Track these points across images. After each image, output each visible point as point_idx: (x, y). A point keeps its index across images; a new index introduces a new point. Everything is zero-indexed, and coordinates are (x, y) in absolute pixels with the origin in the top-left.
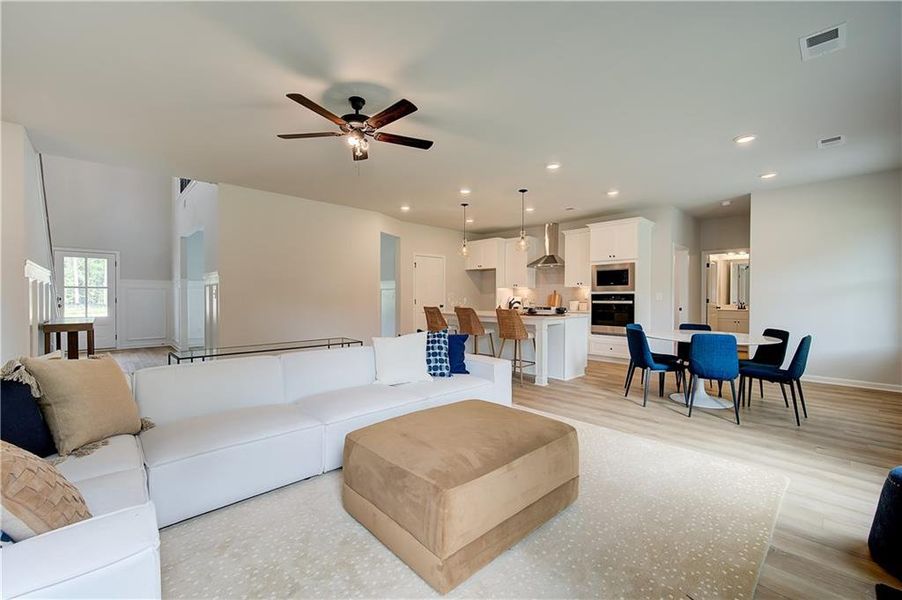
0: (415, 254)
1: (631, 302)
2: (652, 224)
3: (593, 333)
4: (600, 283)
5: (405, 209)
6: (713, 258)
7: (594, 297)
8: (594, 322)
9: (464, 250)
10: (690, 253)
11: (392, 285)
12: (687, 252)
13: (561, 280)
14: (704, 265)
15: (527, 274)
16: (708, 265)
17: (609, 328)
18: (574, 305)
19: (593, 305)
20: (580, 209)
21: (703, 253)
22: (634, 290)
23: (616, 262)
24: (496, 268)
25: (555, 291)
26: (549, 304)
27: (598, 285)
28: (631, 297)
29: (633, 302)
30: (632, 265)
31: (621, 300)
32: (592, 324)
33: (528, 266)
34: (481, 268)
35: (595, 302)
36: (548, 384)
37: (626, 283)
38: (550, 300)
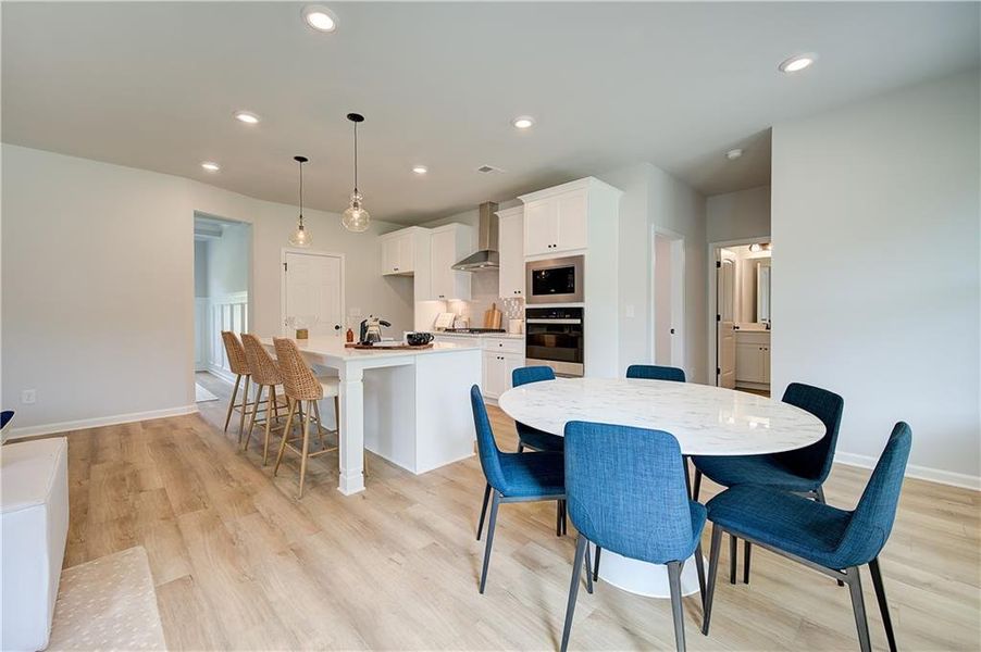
0: (283, 250)
1: (578, 321)
2: (621, 192)
4: (536, 291)
5: (210, 167)
6: (727, 254)
7: (530, 313)
8: (528, 353)
10: (686, 245)
12: (681, 242)
14: (711, 264)
16: (719, 264)
18: (514, 326)
21: (711, 246)
22: (582, 300)
24: (413, 273)
25: (494, 305)
26: (486, 324)
27: (534, 294)
28: (578, 313)
29: (582, 321)
30: (580, 259)
31: (564, 318)
32: (527, 357)
33: (453, 268)
34: (397, 272)
35: (530, 321)
36: (364, 488)
37: (572, 290)
38: (488, 317)
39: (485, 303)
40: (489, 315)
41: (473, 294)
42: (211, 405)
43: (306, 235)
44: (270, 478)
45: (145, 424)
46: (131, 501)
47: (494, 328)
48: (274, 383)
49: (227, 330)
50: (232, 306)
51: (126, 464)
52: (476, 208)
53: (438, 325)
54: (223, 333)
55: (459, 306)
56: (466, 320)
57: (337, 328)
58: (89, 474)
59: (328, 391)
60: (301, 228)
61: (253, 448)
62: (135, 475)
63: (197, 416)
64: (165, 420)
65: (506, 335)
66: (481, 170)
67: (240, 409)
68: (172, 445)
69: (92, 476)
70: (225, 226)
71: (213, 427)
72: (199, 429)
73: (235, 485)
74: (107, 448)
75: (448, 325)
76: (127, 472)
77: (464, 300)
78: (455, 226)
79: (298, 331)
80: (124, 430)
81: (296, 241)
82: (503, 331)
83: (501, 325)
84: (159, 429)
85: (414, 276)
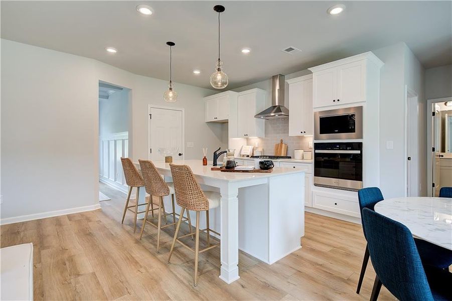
0: (149, 106)
1: (359, 152)
2: (384, 64)
3: (316, 185)
4: (323, 131)
5: (111, 50)
6: (439, 106)
7: (317, 146)
8: (317, 174)
9: (171, 94)
11: (125, 135)
13: (286, 130)
14: (430, 114)
15: (257, 125)
16: (434, 114)
17: (333, 181)
18: (299, 154)
19: (316, 155)
20: (301, 52)
21: (429, 101)
22: (361, 137)
23: (340, 107)
24: (228, 120)
25: (282, 141)
26: (276, 152)
27: (321, 133)
28: (359, 146)
29: (361, 152)
30: (360, 109)
31: (346, 150)
32: (315, 176)
33: (255, 117)
34: (216, 120)
35: (317, 151)
36: (239, 277)
37: (353, 131)
38: (277, 149)
39: (275, 139)
40: (278, 147)
41: (266, 133)
42: (107, 203)
43: (174, 93)
44: (165, 265)
45: (70, 217)
46: (73, 284)
47: (282, 155)
48: (163, 194)
49: (126, 156)
50: (115, 141)
51: (64, 250)
52: (270, 79)
53: (243, 153)
54: (122, 159)
55: (256, 141)
56: (261, 150)
57: (180, 155)
58: (40, 258)
59: (212, 204)
60: (171, 89)
61: (146, 238)
62: (71, 259)
63: (100, 211)
64: (82, 214)
65: (291, 160)
66: (287, 50)
67: (133, 209)
68: (90, 234)
69: (42, 259)
70: (111, 92)
71: (113, 220)
72: (105, 221)
73: (142, 270)
74: (48, 236)
75: (249, 153)
76: (66, 256)
77: (260, 138)
78: (255, 90)
79: (166, 158)
80: (58, 221)
81: (167, 98)
82: (290, 158)
83: (287, 154)
84: (79, 221)
85: (228, 122)
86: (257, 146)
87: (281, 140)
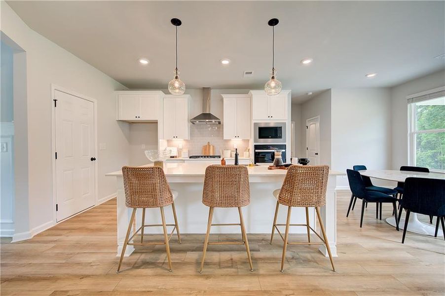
0: (53, 86)
4: (260, 137)
18: (227, 153)
19: (256, 153)
22: (285, 142)
23: (273, 121)
29: (286, 150)
38: (205, 150)
39: (201, 141)
41: (191, 136)
56: (187, 151)
57: (93, 159)
83: (214, 153)
85: (157, 123)
86: (181, 147)
87: (209, 142)
